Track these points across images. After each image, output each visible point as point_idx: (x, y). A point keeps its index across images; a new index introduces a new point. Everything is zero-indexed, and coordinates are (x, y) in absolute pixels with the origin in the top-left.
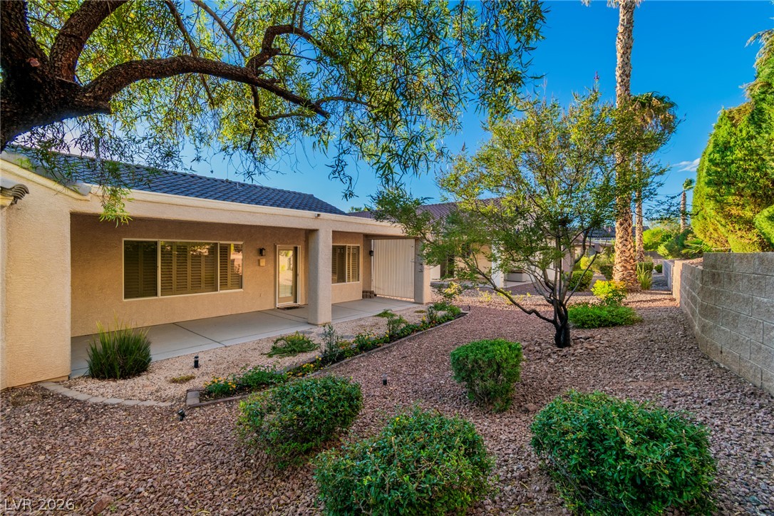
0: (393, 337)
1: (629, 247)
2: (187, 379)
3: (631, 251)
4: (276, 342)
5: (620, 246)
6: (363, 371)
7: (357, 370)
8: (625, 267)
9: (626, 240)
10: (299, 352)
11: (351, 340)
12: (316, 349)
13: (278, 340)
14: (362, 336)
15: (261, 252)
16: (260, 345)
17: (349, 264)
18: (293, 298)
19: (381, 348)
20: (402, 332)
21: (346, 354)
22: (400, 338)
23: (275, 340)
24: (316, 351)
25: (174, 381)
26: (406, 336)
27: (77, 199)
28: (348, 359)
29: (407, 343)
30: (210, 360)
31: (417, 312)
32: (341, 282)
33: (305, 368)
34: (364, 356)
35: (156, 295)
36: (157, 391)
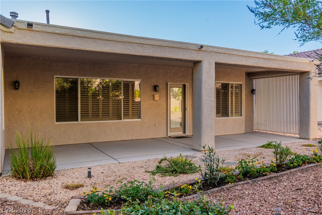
0: (280, 168)
2: (77, 187)
4: (160, 162)
6: (248, 200)
7: (240, 197)
10: (180, 173)
11: (234, 167)
12: (197, 172)
13: (162, 160)
14: (245, 162)
15: (155, 88)
16: (147, 164)
17: (232, 102)
18: (182, 129)
19: (268, 177)
20: (292, 163)
21: (228, 179)
22: (289, 168)
23: (160, 160)
24: (197, 174)
25: (67, 187)
26: (296, 167)
27: (5, 32)
28: (230, 185)
29: (299, 174)
30: (103, 173)
31: (305, 146)
32: (224, 116)
33: (183, 189)
34: (248, 183)
35: (77, 120)
36: (50, 195)
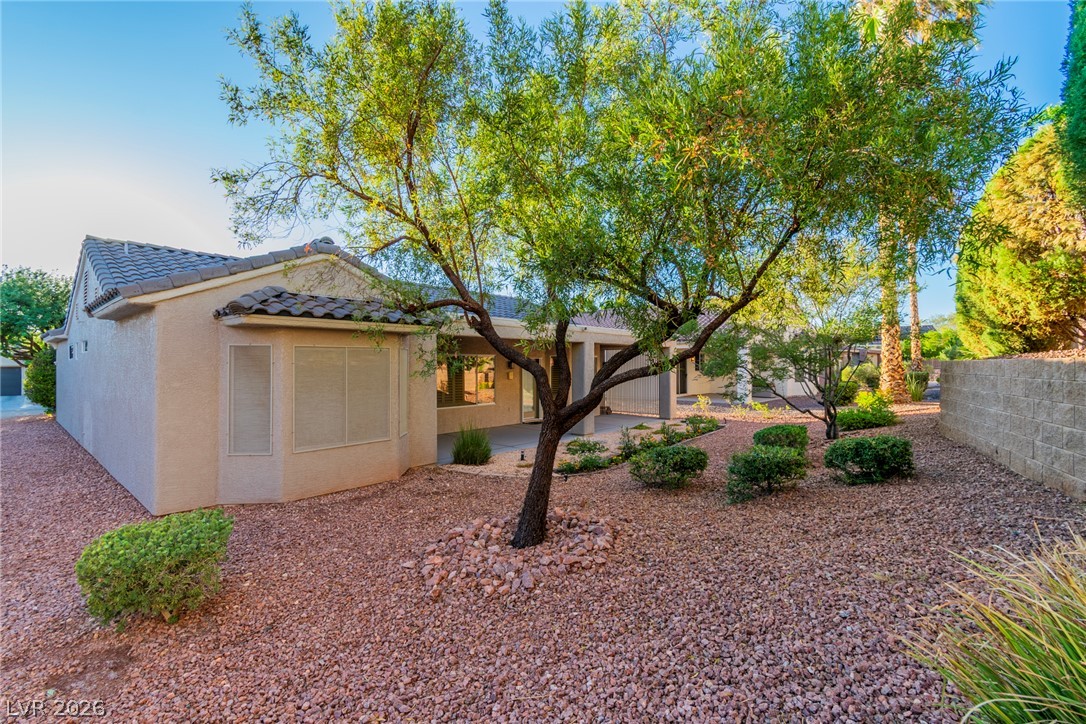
1: (897, 355)
3: (900, 359)
5: (887, 354)
8: (892, 376)
9: (893, 348)
15: (510, 365)
18: (534, 413)
36: (518, 471)
